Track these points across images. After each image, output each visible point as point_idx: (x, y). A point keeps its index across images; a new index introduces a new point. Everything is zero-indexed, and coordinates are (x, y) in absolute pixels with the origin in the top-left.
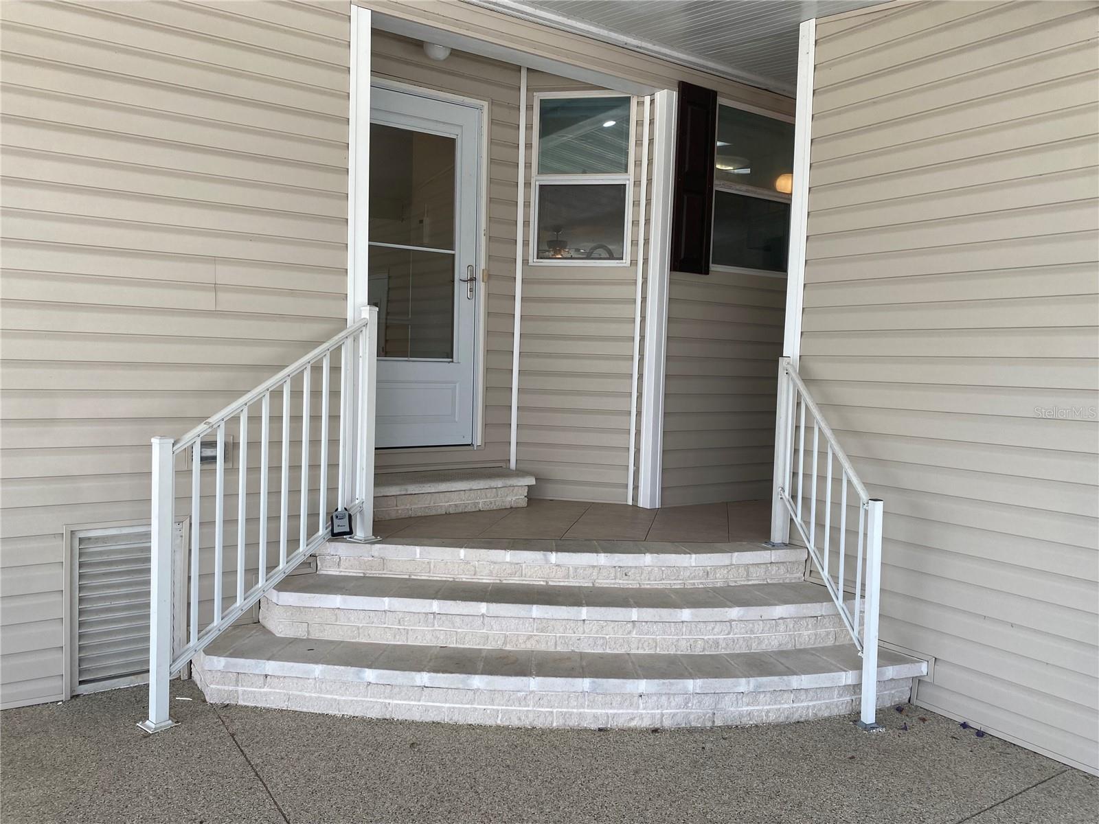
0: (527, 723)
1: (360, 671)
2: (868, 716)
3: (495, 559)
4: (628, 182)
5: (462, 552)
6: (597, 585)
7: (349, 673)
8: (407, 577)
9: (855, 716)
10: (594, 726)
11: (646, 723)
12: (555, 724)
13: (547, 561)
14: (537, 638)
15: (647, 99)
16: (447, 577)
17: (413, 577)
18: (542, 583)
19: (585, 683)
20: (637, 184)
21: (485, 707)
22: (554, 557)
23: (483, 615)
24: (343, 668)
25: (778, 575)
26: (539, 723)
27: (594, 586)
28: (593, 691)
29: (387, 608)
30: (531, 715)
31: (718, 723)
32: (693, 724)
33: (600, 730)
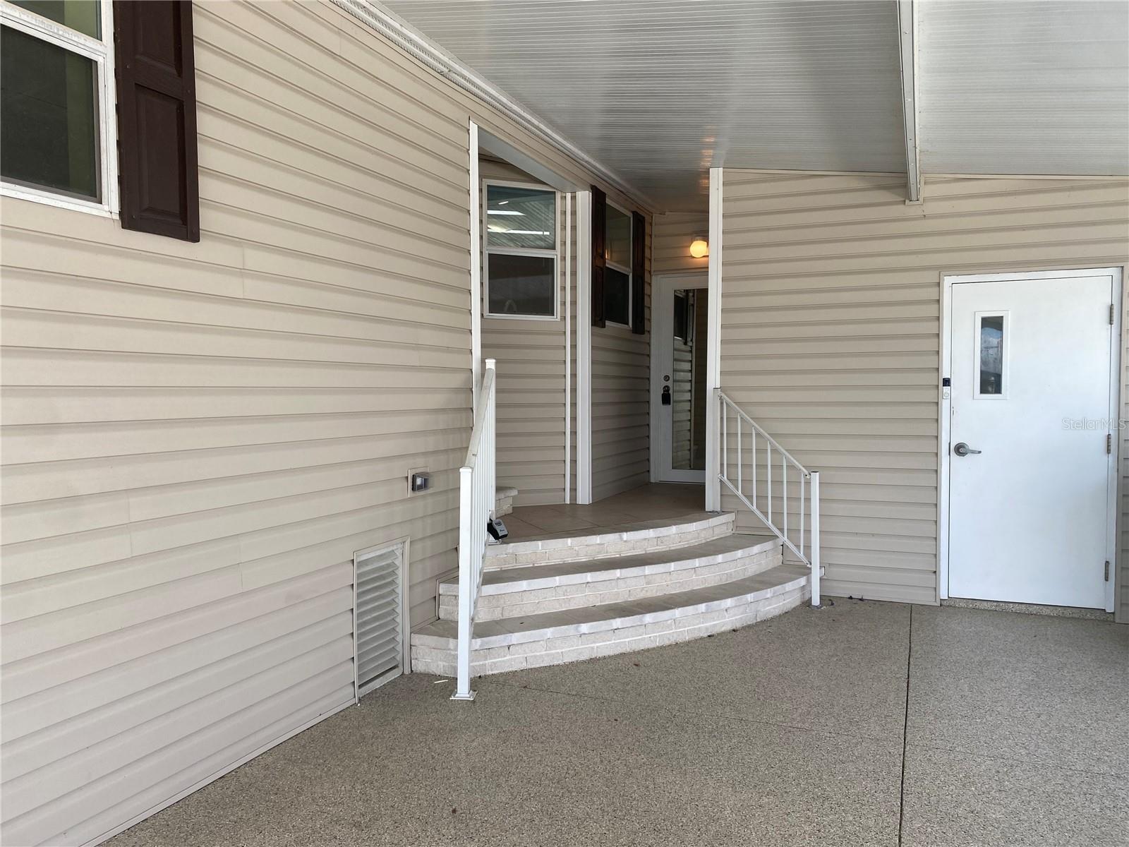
0: (672, 641)
1: (578, 627)
2: (816, 601)
3: (588, 543)
4: (555, 257)
5: (569, 541)
6: (648, 552)
7: (569, 630)
8: (531, 565)
9: (807, 603)
10: (706, 635)
11: (729, 627)
12: (687, 638)
13: (621, 539)
14: (646, 589)
15: (569, 196)
16: (558, 561)
17: (536, 565)
18: (618, 556)
19: (702, 607)
20: (564, 259)
21: (649, 636)
22: (625, 536)
23: (618, 579)
24: (566, 627)
25: (725, 531)
26: (680, 640)
27: (646, 553)
28: (707, 609)
29: (557, 585)
30: (675, 635)
31: (759, 620)
32: (749, 623)
33: (709, 636)
